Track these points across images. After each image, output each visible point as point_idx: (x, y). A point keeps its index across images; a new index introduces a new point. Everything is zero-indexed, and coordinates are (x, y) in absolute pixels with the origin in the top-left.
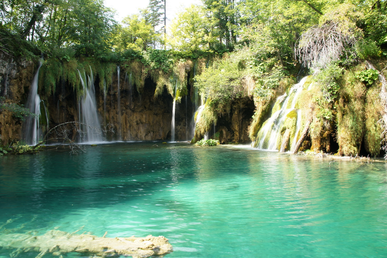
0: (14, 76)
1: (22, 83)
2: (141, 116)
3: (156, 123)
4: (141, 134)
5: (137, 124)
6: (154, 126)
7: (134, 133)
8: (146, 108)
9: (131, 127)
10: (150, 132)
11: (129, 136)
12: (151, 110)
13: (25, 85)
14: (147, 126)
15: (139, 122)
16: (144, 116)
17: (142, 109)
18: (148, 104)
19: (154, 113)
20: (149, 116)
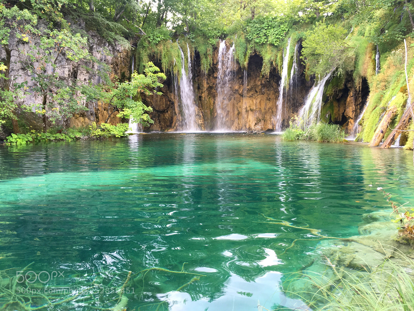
0: (110, 61)
1: (118, 69)
2: (251, 102)
3: (268, 110)
4: (251, 123)
5: (247, 111)
6: (266, 113)
7: (242, 121)
8: (257, 92)
9: (240, 115)
10: (260, 121)
11: (237, 125)
12: (263, 94)
13: (121, 70)
14: (257, 114)
15: (248, 109)
16: (254, 102)
17: (252, 93)
18: (260, 87)
19: (267, 98)
20: (260, 101)
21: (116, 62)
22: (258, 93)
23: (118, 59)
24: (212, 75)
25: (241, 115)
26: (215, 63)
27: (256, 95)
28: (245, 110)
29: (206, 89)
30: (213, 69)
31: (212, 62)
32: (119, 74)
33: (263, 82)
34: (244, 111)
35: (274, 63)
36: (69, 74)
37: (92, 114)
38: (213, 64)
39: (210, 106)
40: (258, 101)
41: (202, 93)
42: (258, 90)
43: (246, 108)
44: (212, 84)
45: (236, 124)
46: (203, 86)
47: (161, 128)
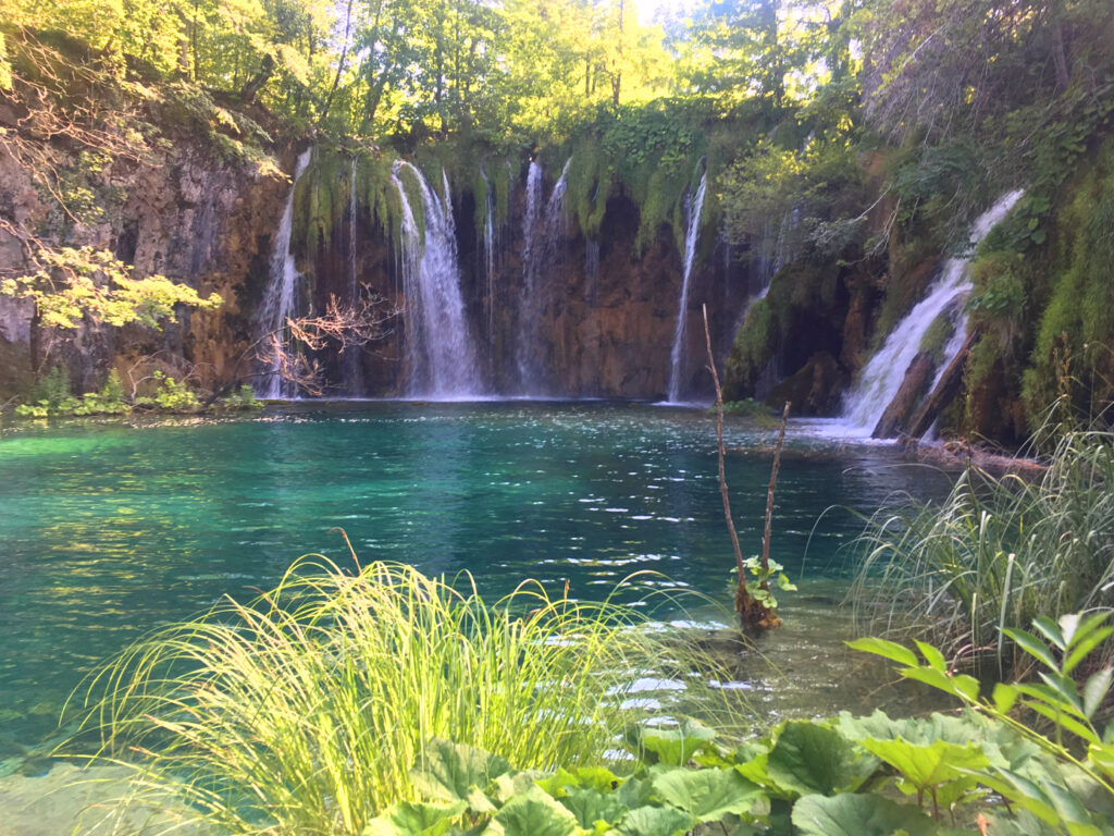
0: (229, 207)
1: (251, 227)
2: (613, 320)
4: (612, 378)
5: (602, 346)
6: (651, 351)
8: (629, 295)
9: (583, 354)
10: (637, 371)
11: (575, 382)
12: (645, 300)
13: (258, 231)
14: (629, 353)
15: (606, 338)
16: (622, 321)
17: (617, 296)
18: (637, 282)
20: (638, 319)
21: (245, 209)
22: (633, 298)
23: (250, 201)
24: (510, 247)
25: (586, 357)
26: (516, 215)
27: (627, 303)
28: (597, 343)
30: (511, 232)
31: (506, 212)
32: (253, 241)
33: (645, 269)
34: (594, 344)
36: (112, 242)
38: (512, 218)
40: (632, 320)
41: (482, 294)
42: (631, 289)
43: (600, 337)
44: (509, 269)
45: (571, 379)
46: (484, 275)
47: (370, 387)
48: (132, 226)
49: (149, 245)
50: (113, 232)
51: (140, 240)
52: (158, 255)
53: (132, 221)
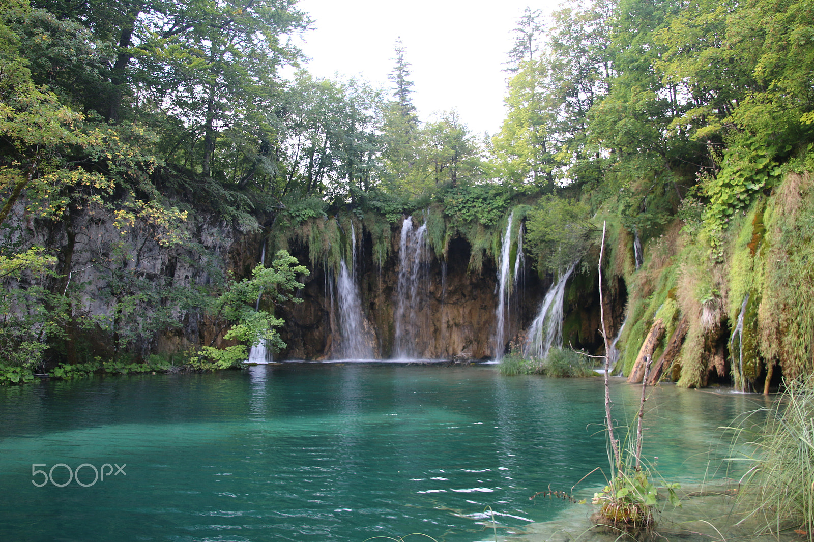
0: (228, 249)
1: (240, 260)
2: (455, 311)
3: (484, 325)
4: (455, 347)
5: (449, 327)
6: (480, 330)
7: (442, 343)
8: (465, 296)
9: (438, 333)
10: (471, 342)
11: (433, 349)
12: (475, 300)
13: (244, 262)
14: (466, 331)
15: (451, 323)
16: (461, 312)
17: (457, 297)
18: (469, 288)
19: (481, 306)
20: (470, 311)
21: (237, 249)
22: (467, 298)
23: (240, 245)
24: (392, 269)
25: (440, 334)
26: (396, 250)
27: (463, 301)
28: (446, 325)
29: (381, 291)
30: (393, 260)
31: (390, 248)
32: (241, 268)
33: (474, 280)
34: (444, 326)
35: (488, 251)
36: (162, 269)
37: (193, 332)
38: (393, 252)
39: (388, 319)
40: (467, 311)
41: (375, 297)
42: (466, 293)
43: (448, 322)
44: (391, 282)
45: (431, 348)
46: (376, 286)
47: (307, 354)
48: (173, 261)
49: (182, 271)
50: (163, 264)
51: (178, 268)
52: (187, 277)
53: (173, 258)
